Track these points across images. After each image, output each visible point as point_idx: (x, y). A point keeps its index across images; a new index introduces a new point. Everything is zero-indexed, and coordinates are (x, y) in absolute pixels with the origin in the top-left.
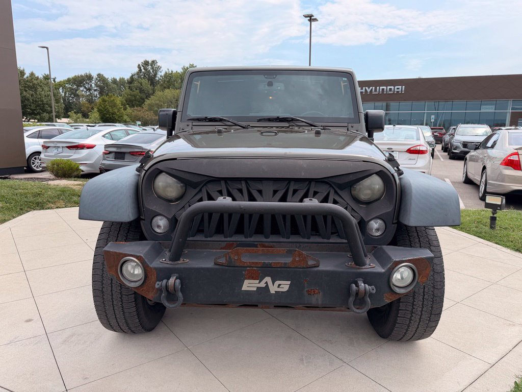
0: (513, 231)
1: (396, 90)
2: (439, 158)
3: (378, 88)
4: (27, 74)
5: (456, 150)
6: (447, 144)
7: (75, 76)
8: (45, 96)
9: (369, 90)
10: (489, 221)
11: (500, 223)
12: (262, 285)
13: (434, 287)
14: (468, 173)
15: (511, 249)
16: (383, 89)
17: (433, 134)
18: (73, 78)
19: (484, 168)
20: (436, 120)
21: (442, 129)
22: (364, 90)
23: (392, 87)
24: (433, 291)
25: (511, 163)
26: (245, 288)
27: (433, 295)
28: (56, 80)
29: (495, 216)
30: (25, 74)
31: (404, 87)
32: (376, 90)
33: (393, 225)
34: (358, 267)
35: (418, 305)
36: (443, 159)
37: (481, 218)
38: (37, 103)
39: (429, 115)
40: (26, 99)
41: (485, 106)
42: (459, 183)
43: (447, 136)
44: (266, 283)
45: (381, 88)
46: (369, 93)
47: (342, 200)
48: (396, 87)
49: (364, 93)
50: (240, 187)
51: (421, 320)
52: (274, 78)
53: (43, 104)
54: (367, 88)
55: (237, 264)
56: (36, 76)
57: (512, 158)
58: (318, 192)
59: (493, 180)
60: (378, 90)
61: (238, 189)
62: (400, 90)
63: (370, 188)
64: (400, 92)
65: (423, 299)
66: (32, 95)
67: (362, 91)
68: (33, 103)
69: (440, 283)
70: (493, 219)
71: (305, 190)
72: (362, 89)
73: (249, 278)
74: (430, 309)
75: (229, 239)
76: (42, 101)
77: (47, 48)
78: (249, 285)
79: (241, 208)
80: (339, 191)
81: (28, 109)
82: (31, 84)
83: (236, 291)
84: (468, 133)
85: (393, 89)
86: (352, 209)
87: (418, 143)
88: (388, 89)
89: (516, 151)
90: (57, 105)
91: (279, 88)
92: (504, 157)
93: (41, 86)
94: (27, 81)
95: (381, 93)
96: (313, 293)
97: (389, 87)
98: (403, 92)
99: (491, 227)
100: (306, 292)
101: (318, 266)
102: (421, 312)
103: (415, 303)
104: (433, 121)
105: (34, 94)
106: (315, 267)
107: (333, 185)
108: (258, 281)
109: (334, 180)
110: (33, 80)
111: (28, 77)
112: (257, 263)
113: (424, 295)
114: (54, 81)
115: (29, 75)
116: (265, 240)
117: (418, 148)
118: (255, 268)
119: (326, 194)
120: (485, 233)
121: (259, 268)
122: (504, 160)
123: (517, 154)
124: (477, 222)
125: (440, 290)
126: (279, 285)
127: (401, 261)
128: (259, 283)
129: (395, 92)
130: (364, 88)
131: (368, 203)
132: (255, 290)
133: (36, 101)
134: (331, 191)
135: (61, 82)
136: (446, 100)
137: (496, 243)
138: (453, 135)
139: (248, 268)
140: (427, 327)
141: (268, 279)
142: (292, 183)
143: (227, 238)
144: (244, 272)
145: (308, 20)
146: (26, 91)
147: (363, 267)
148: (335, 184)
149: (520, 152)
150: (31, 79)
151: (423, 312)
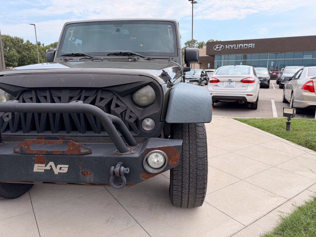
0: (301, 132)
1: (249, 46)
2: (273, 88)
3: (238, 45)
4: (25, 42)
5: (283, 82)
6: (279, 79)
7: (55, 42)
8: (36, 54)
9: (232, 47)
10: (286, 125)
11: (293, 127)
12: (48, 167)
13: (197, 169)
14: (285, 96)
15: (295, 144)
16: (241, 46)
17: (269, 73)
18: (54, 44)
19: (292, 92)
20: (274, 65)
21: (278, 70)
22: (229, 47)
23: (247, 45)
24: (196, 172)
25: (309, 88)
26: (35, 170)
27: (197, 174)
28: (44, 45)
29: (289, 121)
30: (24, 41)
31: (254, 44)
32: (236, 47)
33: (161, 123)
34: (120, 153)
35: (185, 182)
36: (275, 88)
37: (283, 123)
38: (31, 59)
39: (270, 62)
40: (24, 56)
41: (305, 55)
42: (280, 102)
43: (279, 74)
44: (51, 166)
45: (240, 45)
46: (232, 49)
47: (123, 104)
48: (249, 44)
49: (229, 49)
50: (45, 95)
51: (190, 193)
52: (121, 26)
53: (34, 59)
54: (231, 45)
55: (28, 152)
56: (30, 42)
57: (309, 84)
58: (103, 99)
59: (297, 99)
60: (238, 47)
61: (44, 97)
62: (252, 46)
63: (145, 95)
64: (252, 48)
65: (189, 177)
66: (28, 54)
67: (228, 47)
68: (29, 59)
69: (201, 166)
70: (288, 124)
71: (94, 97)
72: (228, 46)
73: (38, 163)
74: (195, 185)
75: (40, 134)
76: (34, 57)
77: (34, 25)
78: (38, 168)
79: (16, 108)
80: (120, 98)
81: (26, 62)
82: (27, 47)
83: (30, 172)
84: (292, 72)
85: (247, 46)
86: (131, 111)
87: (248, 76)
88: (244, 46)
89: (311, 80)
90: (43, 59)
91: (125, 33)
92: (304, 84)
93: (33, 48)
94: (25, 46)
95: (239, 48)
96: (86, 174)
97: (244, 45)
98: (254, 48)
99: (287, 129)
100: (81, 173)
101: (91, 153)
102: (189, 187)
103: (183, 180)
104: (272, 65)
105: (29, 53)
106: (88, 154)
107: (114, 93)
108: (44, 165)
109: (115, 89)
110: (28, 45)
111: (25, 43)
112: (42, 151)
113: (190, 175)
114: (43, 45)
115: (26, 42)
116: (66, 134)
117: (248, 79)
118: (42, 155)
119: (110, 99)
120: (282, 133)
121: (43, 155)
122: (304, 86)
123: (312, 82)
124: (279, 126)
125: (202, 171)
126: (61, 168)
127: (152, 148)
128: (46, 166)
129: (249, 48)
130: (229, 45)
131: (145, 107)
132: (44, 171)
133: (30, 58)
134: (114, 97)
135: (47, 46)
136: (281, 52)
137: (287, 140)
138: (282, 73)
139: (36, 155)
140: (195, 198)
141: (52, 163)
142: (84, 92)
143: (39, 133)
144: (33, 158)
145: (191, 3)
146: (24, 51)
147: (124, 154)
148: (116, 92)
149: (314, 80)
150: (27, 44)
151: (190, 187)
